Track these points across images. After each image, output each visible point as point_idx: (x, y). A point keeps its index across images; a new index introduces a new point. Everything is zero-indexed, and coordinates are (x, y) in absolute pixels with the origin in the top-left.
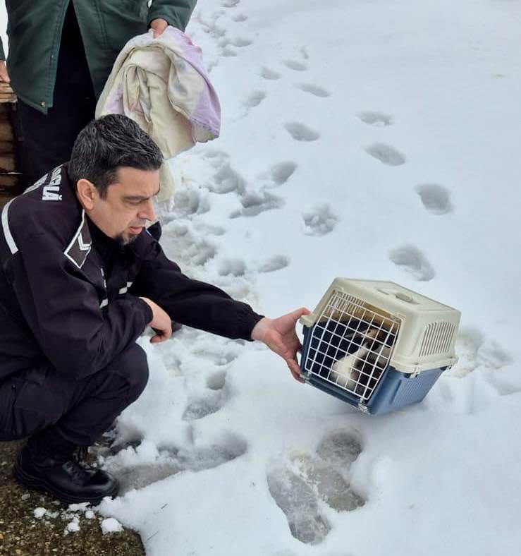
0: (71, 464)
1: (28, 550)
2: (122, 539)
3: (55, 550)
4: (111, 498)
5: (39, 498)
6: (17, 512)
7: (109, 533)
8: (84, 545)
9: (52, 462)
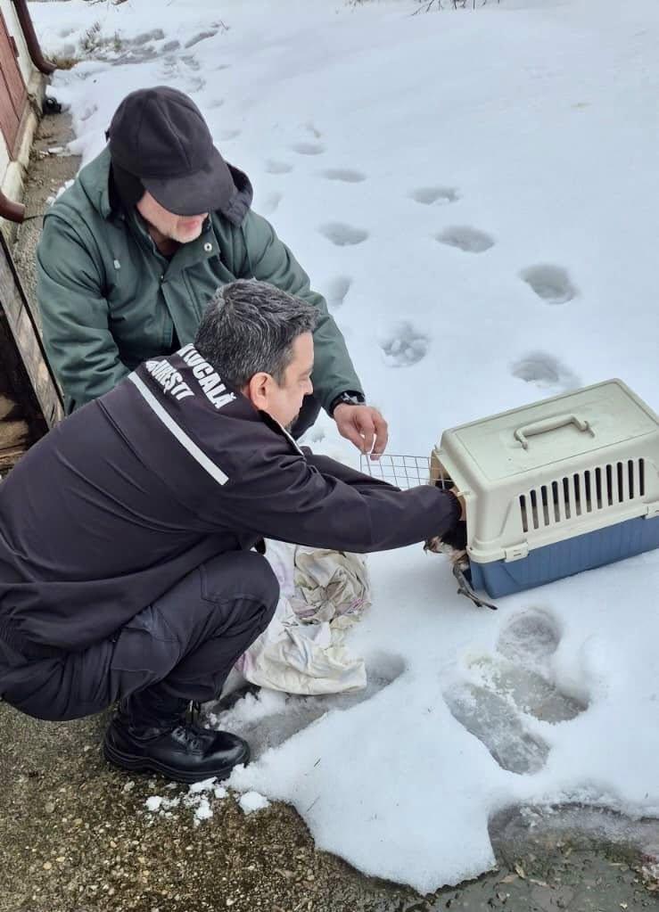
0: (182, 730)
1: (154, 856)
2: (272, 817)
3: (189, 848)
5: (146, 784)
6: (124, 808)
7: (253, 811)
8: (224, 834)
9: (157, 731)
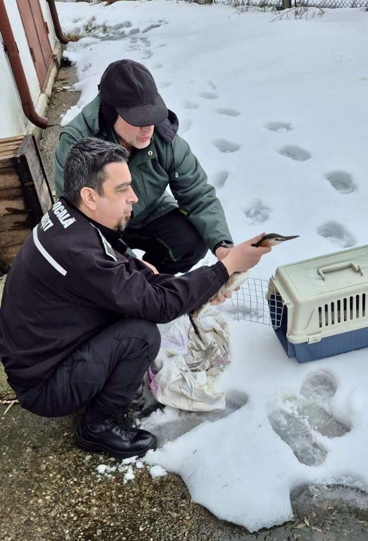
0: (118, 428)
1: (100, 499)
2: (168, 481)
3: (120, 496)
4: (153, 450)
5: (98, 457)
6: (85, 470)
7: (157, 477)
8: (141, 489)
